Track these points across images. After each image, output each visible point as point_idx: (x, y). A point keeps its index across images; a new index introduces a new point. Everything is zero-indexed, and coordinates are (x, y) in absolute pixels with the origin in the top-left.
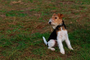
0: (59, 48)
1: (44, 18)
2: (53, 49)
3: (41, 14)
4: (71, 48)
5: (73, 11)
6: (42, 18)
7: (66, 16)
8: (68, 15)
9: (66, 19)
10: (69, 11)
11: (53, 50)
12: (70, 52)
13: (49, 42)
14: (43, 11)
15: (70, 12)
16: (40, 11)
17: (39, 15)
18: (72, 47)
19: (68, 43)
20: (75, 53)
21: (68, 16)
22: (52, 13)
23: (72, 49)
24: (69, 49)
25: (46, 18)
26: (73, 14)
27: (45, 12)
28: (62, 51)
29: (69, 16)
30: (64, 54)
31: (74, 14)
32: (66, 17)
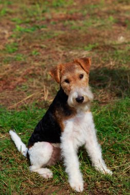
0: (66, 171)
1: (21, 44)
2: (46, 173)
3: (12, 28)
4: (105, 167)
5: (122, 14)
6: (16, 44)
7: (98, 36)
8: (104, 31)
9: (97, 48)
10: (109, 13)
11: (45, 176)
12: (102, 184)
13: (31, 149)
14: (21, 13)
15: (112, 18)
16: (10, 14)
17: (6, 32)
18: (109, 165)
19: (96, 152)
20: (116, 187)
21: (102, 34)
22: (52, 22)
23: (109, 172)
24: (98, 173)
25: (30, 43)
26: (123, 28)
27: (28, 20)
28: (76, 180)
29: (106, 34)
30: (82, 189)
31: (124, 25)
32: (97, 38)
